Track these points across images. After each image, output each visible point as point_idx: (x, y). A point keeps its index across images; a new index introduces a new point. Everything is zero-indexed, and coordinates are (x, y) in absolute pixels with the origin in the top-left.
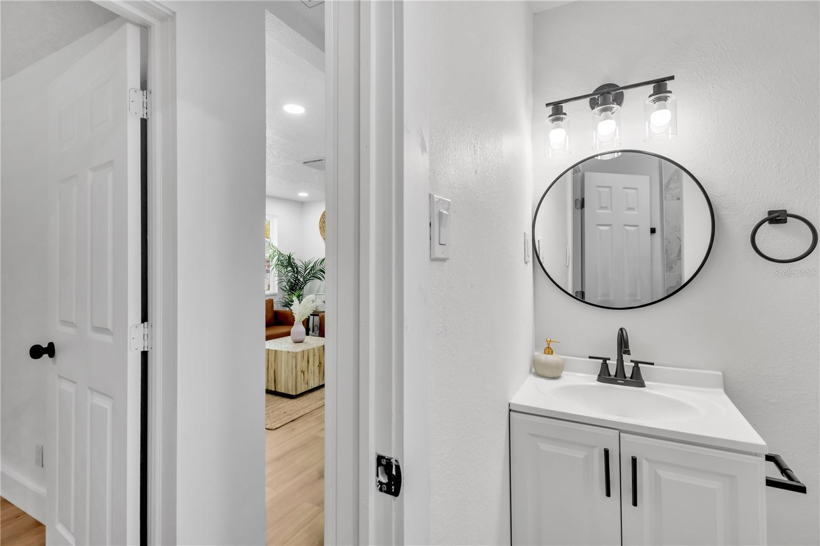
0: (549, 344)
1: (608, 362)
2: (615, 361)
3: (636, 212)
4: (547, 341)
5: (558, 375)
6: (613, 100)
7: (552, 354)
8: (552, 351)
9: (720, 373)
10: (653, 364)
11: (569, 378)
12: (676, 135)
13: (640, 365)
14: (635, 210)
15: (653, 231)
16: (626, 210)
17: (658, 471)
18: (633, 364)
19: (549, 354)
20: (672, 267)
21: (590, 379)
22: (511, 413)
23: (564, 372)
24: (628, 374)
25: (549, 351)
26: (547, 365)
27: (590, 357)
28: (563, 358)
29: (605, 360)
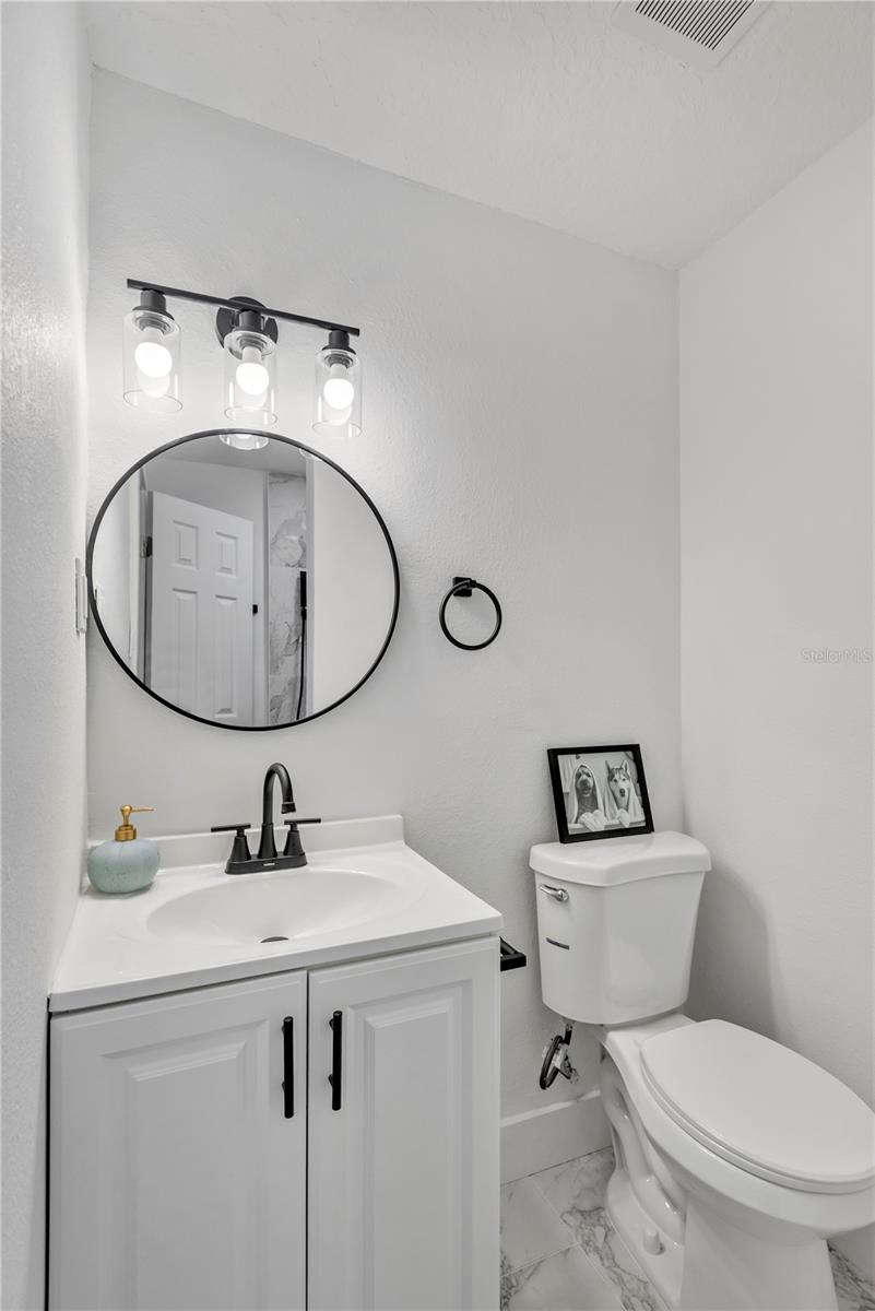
0: (126, 819)
1: (246, 831)
2: (258, 827)
3: (233, 577)
4: (122, 811)
5: (147, 882)
6: (265, 328)
7: (134, 838)
8: (135, 832)
9: (400, 817)
10: (319, 821)
11: (172, 884)
12: (360, 428)
13: (299, 826)
14: (231, 573)
15: (255, 609)
16: (220, 571)
17: (370, 1019)
18: (288, 827)
19: (127, 840)
20: (278, 667)
21: (210, 874)
22: (52, 1021)
23: (160, 872)
24: (280, 847)
25: (127, 834)
26: (125, 867)
27: (214, 830)
28: (157, 842)
29: (240, 829)
